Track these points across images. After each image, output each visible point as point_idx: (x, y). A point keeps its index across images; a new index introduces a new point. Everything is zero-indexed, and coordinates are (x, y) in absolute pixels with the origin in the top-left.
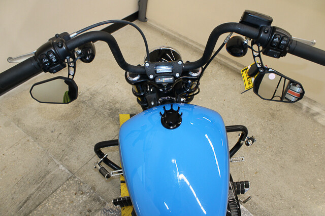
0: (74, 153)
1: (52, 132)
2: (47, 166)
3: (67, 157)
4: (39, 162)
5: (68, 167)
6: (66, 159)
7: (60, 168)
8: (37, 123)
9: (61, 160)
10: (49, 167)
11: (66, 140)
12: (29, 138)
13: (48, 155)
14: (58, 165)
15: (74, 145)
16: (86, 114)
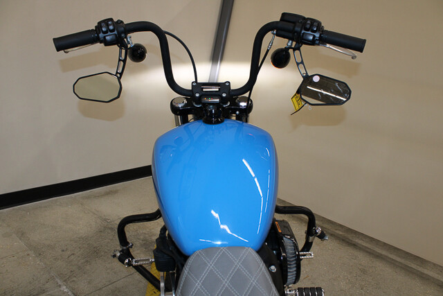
0: (86, 276)
1: (63, 251)
2: (44, 285)
3: (75, 279)
4: (35, 278)
5: (72, 290)
6: (74, 281)
7: (62, 289)
8: (46, 239)
9: (65, 281)
10: (47, 285)
11: (79, 261)
12: (31, 253)
13: (49, 273)
14: (60, 286)
15: (88, 267)
16: (112, 240)
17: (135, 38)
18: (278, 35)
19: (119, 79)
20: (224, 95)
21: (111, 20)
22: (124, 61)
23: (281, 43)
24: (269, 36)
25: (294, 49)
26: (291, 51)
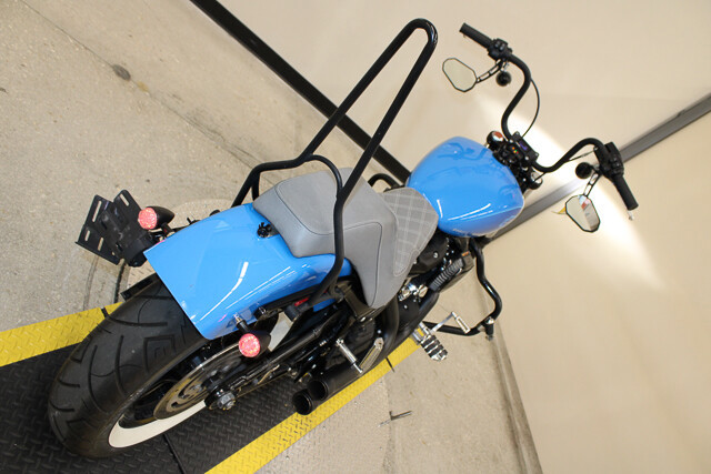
17: (511, 68)
18: (595, 152)
19: (476, 82)
20: (527, 158)
21: (506, 44)
22: (491, 75)
23: (592, 160)
24: (589, 148)
25: (596, 172)
26: (593, 171)
